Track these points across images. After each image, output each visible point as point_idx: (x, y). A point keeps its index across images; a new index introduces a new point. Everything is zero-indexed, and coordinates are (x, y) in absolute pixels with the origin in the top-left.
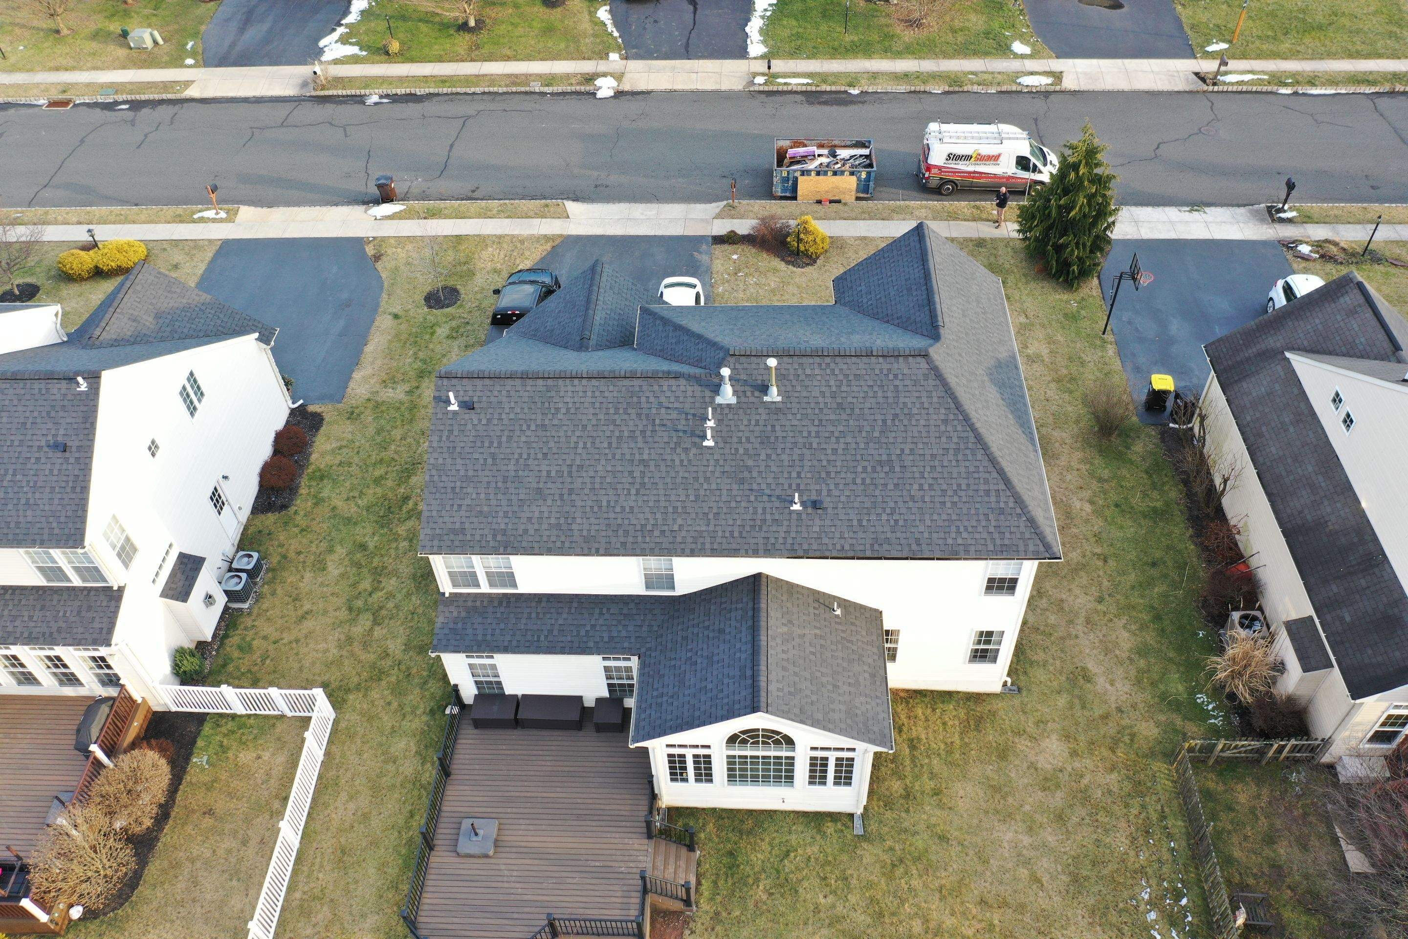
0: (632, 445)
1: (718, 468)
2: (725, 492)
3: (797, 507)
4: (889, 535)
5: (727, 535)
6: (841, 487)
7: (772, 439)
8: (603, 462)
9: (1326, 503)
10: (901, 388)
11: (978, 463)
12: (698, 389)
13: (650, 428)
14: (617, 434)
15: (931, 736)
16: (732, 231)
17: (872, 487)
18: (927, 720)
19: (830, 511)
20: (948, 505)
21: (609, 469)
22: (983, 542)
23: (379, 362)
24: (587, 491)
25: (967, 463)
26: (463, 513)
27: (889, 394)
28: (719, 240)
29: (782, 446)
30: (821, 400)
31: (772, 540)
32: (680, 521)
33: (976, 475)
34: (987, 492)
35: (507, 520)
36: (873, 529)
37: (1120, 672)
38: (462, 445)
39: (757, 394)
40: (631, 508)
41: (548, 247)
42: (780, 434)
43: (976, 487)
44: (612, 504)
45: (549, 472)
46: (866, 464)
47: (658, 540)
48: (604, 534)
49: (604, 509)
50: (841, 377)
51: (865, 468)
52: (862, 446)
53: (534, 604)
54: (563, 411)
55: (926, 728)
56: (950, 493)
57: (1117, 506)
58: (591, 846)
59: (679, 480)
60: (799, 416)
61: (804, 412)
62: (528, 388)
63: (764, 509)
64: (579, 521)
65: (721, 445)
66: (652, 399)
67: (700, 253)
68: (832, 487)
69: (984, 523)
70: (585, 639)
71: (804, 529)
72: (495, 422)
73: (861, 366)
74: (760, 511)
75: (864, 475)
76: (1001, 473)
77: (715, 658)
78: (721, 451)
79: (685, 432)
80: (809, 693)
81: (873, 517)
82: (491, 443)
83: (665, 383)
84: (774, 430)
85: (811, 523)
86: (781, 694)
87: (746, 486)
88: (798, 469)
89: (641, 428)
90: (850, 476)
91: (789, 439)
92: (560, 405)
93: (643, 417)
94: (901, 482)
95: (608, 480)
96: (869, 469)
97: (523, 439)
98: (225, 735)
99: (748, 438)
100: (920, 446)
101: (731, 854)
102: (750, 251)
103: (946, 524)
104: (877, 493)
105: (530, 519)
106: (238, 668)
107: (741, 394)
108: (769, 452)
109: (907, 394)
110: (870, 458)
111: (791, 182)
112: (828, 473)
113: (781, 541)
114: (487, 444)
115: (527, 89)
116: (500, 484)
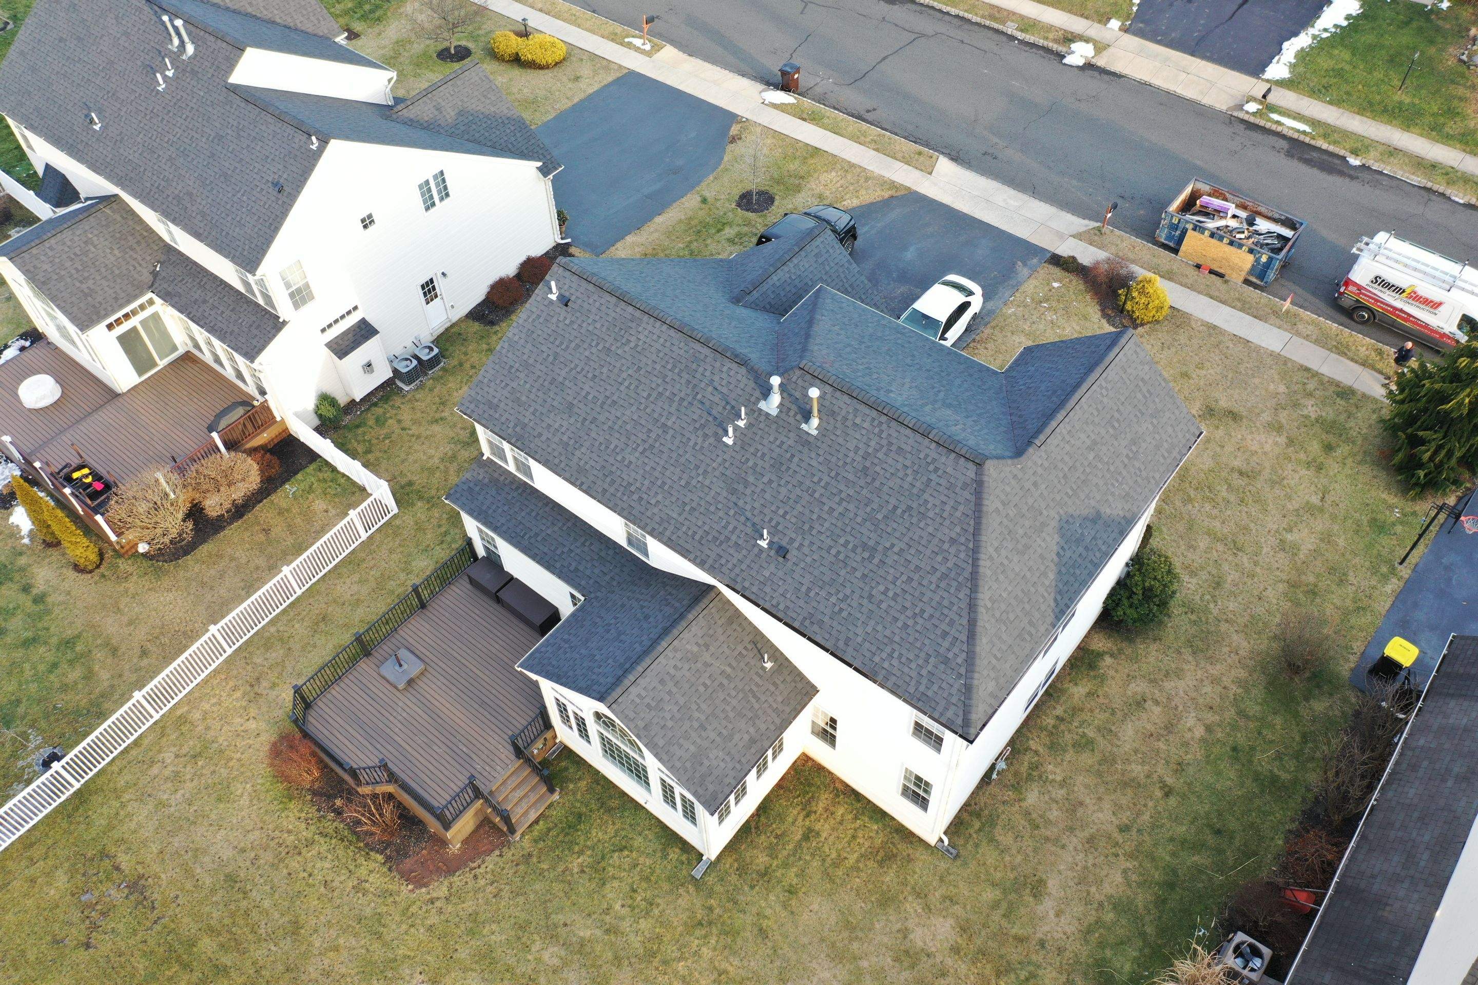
0: (666, 407)
1: (721, 468)
2: (712, 493)
3: (764, 544)
4: (826, 619)
5: (690, 533)
6: (814, 548)
7: (784, 468)
8: (634, 408)
9: (1406, 885)
10: (933, 484)
11: (955, 600)
12: (751, 384)
13: (690, 399)
14: (660, 389)
15: (831, 839)
16: (1073, 258)
17: (841, 565)
18: (841, 823)
19: (789, 564)
20: (900, 624)
21: (635, 418)
22: (907, 679)
23: (656, 235)
24: (606, 427)
25: (945, 595)
26: (505, 393)
27: (918, 484)
28: (1056, 260)
29: (789, 479)
30: (851, 454)
31: (723, 561)
32: (659, 498)
33: (946, 611)
34: (945, 634)
35: (532, 417)
36: (815, 604)
37: (1078, 909)
38: (540, 332)
39: (799, 417)
40: (630, 462)
41: (886, 195)
42: (793, 466)
43: (936, 622)
44: (618, 450)
45: (588, 393)
46: (850, 538)
47: (632, 504)
48: (595, 472)
49: (608, 451)
50: (884, 442)
51: (847, 542)
52: (859, 520)
53: (540, 504)
54: (632, 345)
55: (833, 829)
56: (909, 613)
57: (1234, 749)
58: (472, 732)
59: (682, 460)
60: (821, 459)
61: (829, 457)
62: (618, 310)
63: (735, 528)
64: (583, 450)
65: (737, 448)
66: (708, 373)
67: (1025, 265)
68: (806, 543)
69: (920, 662)
70: (556, 558)
71: (756, 567)
72: (575, 326)
73: (910, 441)
74: (731, 527)
75: (842, 549)
76: (972, 623)
77: (622, 637)
78: (734, 454)
79: (715, 418)
80: (668, 716)
81: (823, 593)
82: (562, 343)
83: (728, 364)
84: (790, 460)
85: (765, 565)
86: (638, 700)
87: (734, 499)
88: (787, 508)
89: (682, 395)
90: (829, 542)
91: (799, 477)
92: (633, 339)
93: (691, 386)
94: (871, 574)
95: (628, 427)
96: (850, 546)
97: (587, 353)
98: (319, 480)
99: (764, 455)
100: (913, 551)
101: (580, 815)
102: (1076, 284)
103: (886, 640)
104: (843, 572)
105: (549, 426)
106: (364, 434)
107: (785, 410)
108: (774, 478)
109: (935, 494)
110: (859, 535)
111: (1178, 233)
112: (812, 528)
113: (730, 566)
114: (557, 343)
115: (1000, 27)
116: (546, 383)
